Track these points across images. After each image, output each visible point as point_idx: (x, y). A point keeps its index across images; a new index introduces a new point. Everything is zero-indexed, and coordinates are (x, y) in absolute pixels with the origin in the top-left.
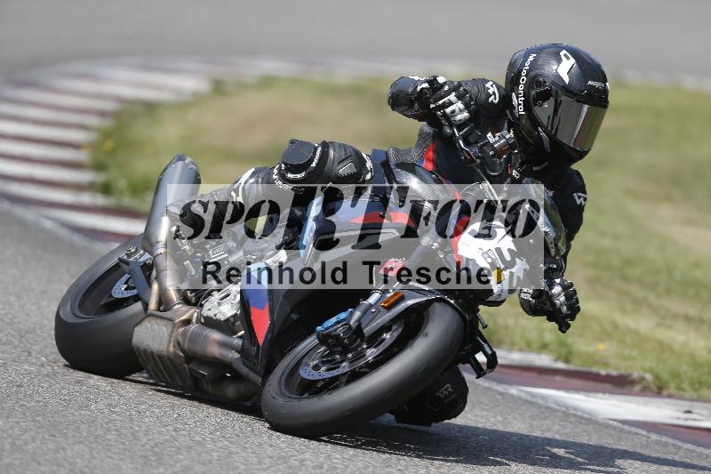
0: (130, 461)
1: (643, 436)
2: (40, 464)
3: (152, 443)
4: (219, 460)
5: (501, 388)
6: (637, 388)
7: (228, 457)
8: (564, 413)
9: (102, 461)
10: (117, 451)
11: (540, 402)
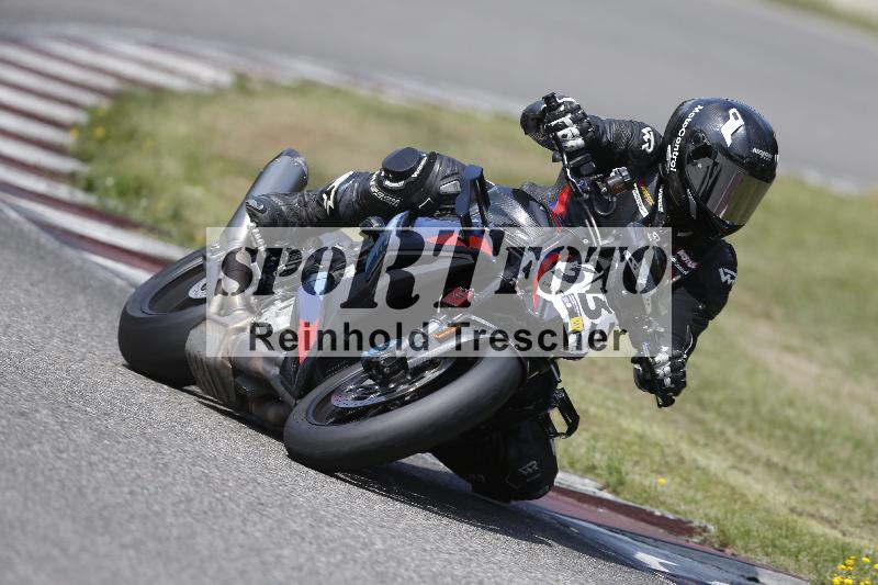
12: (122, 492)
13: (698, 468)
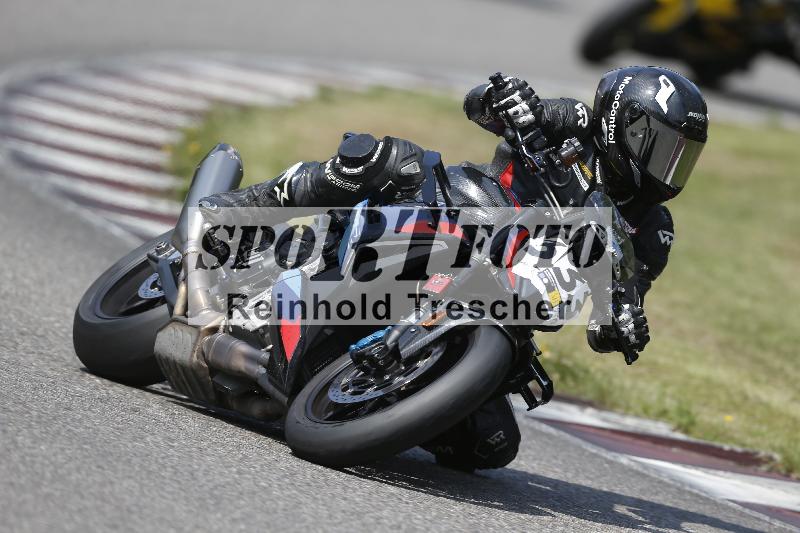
0: (185, 502)
1: (765, 521)
2: (82, 497)
3: (211, 485)
4: (285, 510)
5: (610, 456)
6: (764, 468)
7: (295, 507)
8: (678, 489)
9: (153, 499)
10: (171, 489)
11: (653, 475)
12: (230, 472)
13: (761, 403)
